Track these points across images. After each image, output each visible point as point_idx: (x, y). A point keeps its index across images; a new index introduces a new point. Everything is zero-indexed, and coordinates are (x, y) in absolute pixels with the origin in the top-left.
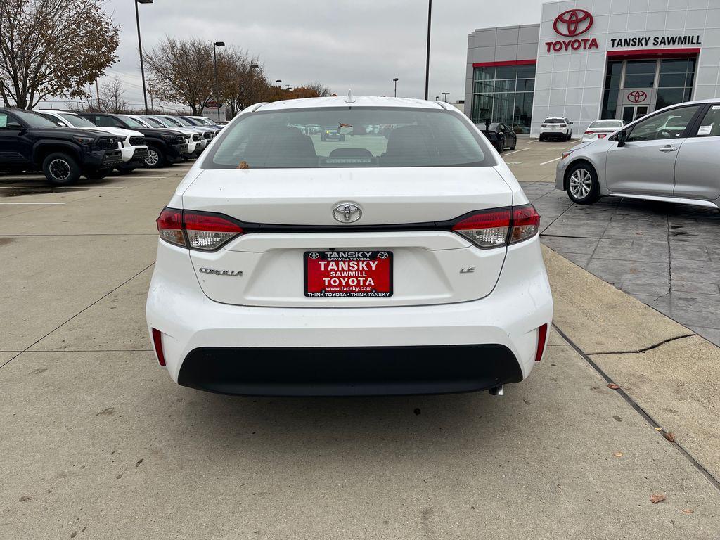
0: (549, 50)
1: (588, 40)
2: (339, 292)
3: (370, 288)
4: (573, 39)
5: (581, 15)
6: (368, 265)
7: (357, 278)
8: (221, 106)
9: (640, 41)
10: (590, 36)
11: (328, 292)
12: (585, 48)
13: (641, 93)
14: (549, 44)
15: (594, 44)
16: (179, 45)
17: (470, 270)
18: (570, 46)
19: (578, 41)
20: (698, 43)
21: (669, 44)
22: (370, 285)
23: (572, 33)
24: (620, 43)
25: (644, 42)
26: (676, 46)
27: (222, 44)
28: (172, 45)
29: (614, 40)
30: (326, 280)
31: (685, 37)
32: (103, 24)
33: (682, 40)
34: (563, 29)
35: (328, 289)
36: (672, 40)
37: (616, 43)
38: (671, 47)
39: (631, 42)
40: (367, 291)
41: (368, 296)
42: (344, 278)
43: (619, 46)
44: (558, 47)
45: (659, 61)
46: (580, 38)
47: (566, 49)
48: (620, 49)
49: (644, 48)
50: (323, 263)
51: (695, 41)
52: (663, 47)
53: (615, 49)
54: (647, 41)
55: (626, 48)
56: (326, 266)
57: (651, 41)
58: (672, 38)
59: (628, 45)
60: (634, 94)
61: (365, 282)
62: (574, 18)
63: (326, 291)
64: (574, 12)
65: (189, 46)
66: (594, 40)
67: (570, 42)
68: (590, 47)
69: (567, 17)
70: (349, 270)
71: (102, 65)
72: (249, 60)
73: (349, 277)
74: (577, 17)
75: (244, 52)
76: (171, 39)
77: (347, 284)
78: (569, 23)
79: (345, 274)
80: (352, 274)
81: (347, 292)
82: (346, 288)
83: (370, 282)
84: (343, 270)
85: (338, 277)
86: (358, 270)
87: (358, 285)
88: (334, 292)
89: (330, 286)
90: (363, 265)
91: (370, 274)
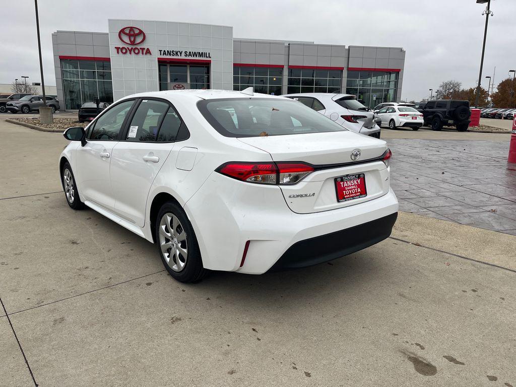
0: (118, 53)
1: (144, 49)
2: (350, 197)
3: (359, 193)
4: (134, 47)
5: (137, 32)
6: (357, 182)
7: (354, 189)
9: (177, 53)
10: (145, 46)
11: (346, 198)
12: (143, 54)
13: (181, 86)
14: (118, 48)
15: (148, 52)
18: (132, 52)
19: (137, 48)
20: (209, 57)
21: (194, 56)
23: (133, 43)
24: (164, 53)
25: (179, 53)
26: (198, 58)
29: (161, 51)
30: (344, 192)
31: (202, 53)
33: (201, 55)
34: (126, 39)
35: (345, 197)
36: (195, 54)
37: (162, 52)
38: (195, 58)
39: (172, 53)
40: (359, 195)
41: (360, 197)
42: (350, 190)
43: (165, 55)
44: (124, 51)
45: (188, 66)
46: (139, 47)
47: (130, 53)
48: (165, 57)
49: (179, 57)
50: (342, 183)
51: (208, 56)
52: (190, 58)
53: (162, 57)
54: (181, 54)
55: (168, 57)
56: (343, 184)
57: (183, 54)
58: (195, 53)
59: (170, 55)
60: (177, 86)
61: (357, 190)
62: (132, 33)
63: (345, 198)
64: (132, 29)
66: (148, 49)
67: (132, 48)
68: (146, 54)
69: (127, 31)
70: (351, 186)
73: (352, 189)
74: (134, 32)
77: (352, 193)
78: (129, 35)
79: (350, 188)
80: (353, 187)
81: (353, 198)
82: (351, 195)
83: (359, 190)
84: (349, 186)
85: (348, 190)
86: (354, 185)
87: (355, 193)
88: (348, 198)
89: (346, 195)
90: (355, 182)
91: (358, 186)
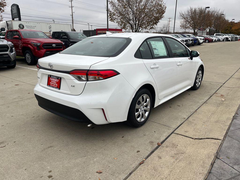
2: (52, 86)
3: (56, 87)
6: (57, 80)
7: (55, 83)
8: (205, 30)
16: (193, 9)
17: (74, 86)
22: (57, 86)
27: (209, 7)
28: (191, 9)
30: (51, 82)
32: (162, 6)
42: (53, 83)
56: (51, 79)
61: (56, 84)
65: (197, 9)
70: (54, 81)
71: (159, 19)
72: (220, 12)
75: (218, 10)
76: (192, 7)
77: (53, 85)
79: (53, 82)
80: (54, 82)
81: (53, 87)
82: (53, 86)
83: (57, 85)
84: (53, 81)
85: (52, 82)
86: (55, 81)
87: (55, 85)
88: (51, 86)
89: (51, 84)
90: (56, 80)
91: (57, 83)
